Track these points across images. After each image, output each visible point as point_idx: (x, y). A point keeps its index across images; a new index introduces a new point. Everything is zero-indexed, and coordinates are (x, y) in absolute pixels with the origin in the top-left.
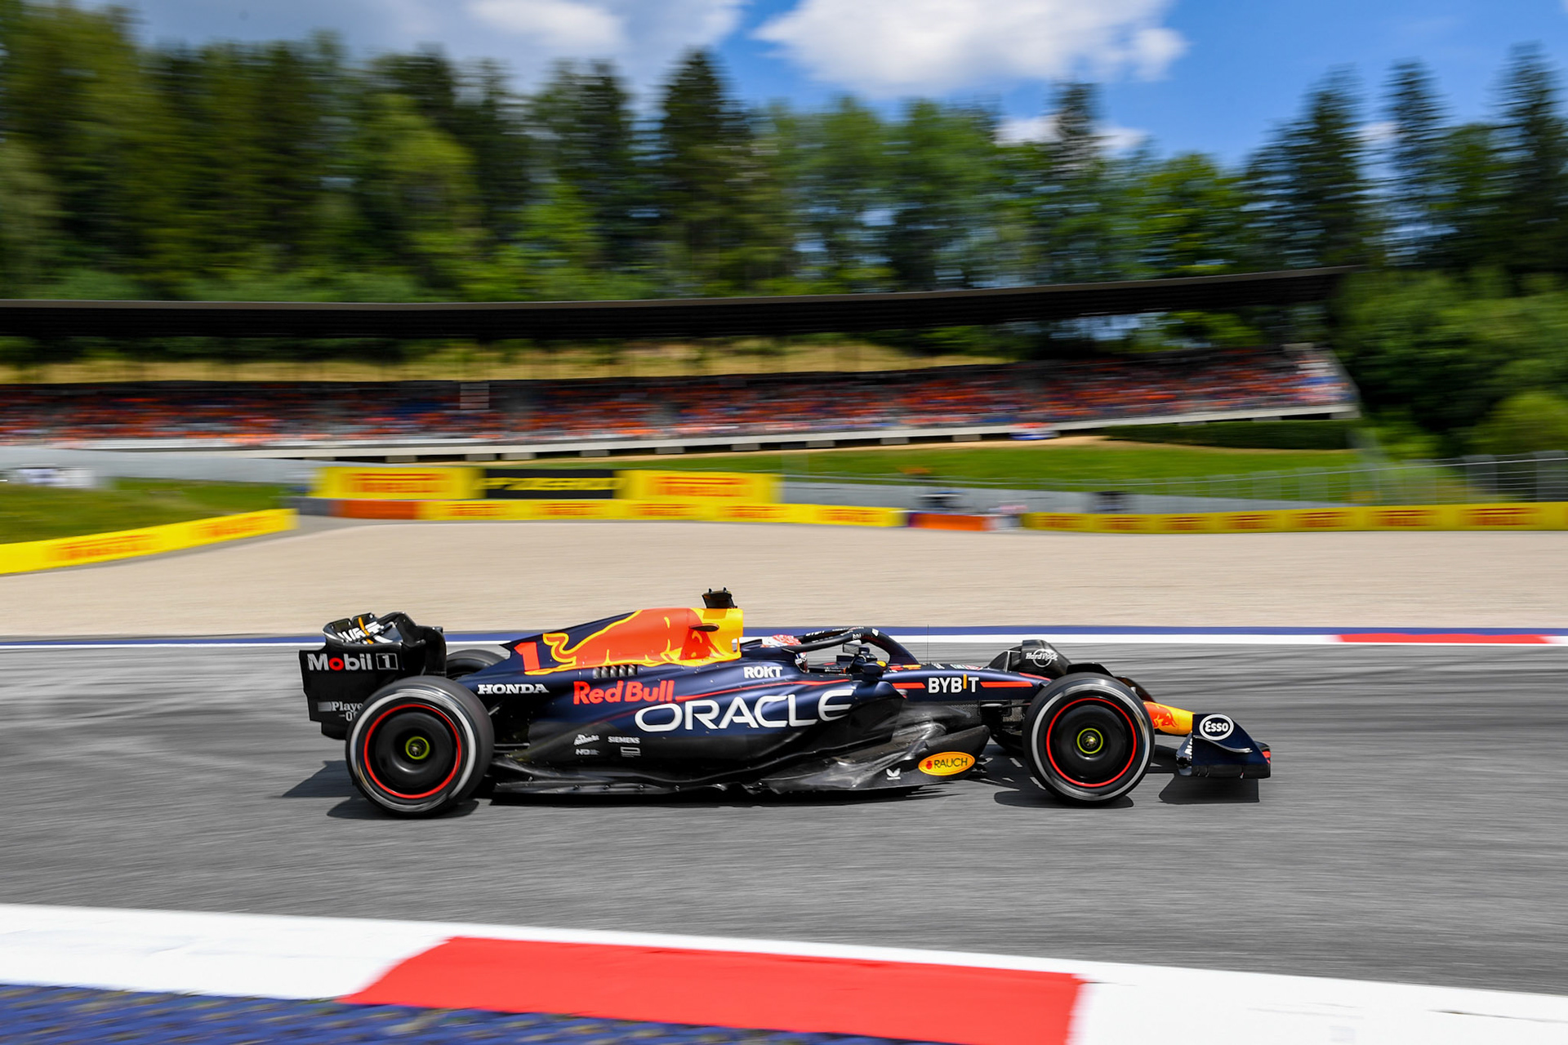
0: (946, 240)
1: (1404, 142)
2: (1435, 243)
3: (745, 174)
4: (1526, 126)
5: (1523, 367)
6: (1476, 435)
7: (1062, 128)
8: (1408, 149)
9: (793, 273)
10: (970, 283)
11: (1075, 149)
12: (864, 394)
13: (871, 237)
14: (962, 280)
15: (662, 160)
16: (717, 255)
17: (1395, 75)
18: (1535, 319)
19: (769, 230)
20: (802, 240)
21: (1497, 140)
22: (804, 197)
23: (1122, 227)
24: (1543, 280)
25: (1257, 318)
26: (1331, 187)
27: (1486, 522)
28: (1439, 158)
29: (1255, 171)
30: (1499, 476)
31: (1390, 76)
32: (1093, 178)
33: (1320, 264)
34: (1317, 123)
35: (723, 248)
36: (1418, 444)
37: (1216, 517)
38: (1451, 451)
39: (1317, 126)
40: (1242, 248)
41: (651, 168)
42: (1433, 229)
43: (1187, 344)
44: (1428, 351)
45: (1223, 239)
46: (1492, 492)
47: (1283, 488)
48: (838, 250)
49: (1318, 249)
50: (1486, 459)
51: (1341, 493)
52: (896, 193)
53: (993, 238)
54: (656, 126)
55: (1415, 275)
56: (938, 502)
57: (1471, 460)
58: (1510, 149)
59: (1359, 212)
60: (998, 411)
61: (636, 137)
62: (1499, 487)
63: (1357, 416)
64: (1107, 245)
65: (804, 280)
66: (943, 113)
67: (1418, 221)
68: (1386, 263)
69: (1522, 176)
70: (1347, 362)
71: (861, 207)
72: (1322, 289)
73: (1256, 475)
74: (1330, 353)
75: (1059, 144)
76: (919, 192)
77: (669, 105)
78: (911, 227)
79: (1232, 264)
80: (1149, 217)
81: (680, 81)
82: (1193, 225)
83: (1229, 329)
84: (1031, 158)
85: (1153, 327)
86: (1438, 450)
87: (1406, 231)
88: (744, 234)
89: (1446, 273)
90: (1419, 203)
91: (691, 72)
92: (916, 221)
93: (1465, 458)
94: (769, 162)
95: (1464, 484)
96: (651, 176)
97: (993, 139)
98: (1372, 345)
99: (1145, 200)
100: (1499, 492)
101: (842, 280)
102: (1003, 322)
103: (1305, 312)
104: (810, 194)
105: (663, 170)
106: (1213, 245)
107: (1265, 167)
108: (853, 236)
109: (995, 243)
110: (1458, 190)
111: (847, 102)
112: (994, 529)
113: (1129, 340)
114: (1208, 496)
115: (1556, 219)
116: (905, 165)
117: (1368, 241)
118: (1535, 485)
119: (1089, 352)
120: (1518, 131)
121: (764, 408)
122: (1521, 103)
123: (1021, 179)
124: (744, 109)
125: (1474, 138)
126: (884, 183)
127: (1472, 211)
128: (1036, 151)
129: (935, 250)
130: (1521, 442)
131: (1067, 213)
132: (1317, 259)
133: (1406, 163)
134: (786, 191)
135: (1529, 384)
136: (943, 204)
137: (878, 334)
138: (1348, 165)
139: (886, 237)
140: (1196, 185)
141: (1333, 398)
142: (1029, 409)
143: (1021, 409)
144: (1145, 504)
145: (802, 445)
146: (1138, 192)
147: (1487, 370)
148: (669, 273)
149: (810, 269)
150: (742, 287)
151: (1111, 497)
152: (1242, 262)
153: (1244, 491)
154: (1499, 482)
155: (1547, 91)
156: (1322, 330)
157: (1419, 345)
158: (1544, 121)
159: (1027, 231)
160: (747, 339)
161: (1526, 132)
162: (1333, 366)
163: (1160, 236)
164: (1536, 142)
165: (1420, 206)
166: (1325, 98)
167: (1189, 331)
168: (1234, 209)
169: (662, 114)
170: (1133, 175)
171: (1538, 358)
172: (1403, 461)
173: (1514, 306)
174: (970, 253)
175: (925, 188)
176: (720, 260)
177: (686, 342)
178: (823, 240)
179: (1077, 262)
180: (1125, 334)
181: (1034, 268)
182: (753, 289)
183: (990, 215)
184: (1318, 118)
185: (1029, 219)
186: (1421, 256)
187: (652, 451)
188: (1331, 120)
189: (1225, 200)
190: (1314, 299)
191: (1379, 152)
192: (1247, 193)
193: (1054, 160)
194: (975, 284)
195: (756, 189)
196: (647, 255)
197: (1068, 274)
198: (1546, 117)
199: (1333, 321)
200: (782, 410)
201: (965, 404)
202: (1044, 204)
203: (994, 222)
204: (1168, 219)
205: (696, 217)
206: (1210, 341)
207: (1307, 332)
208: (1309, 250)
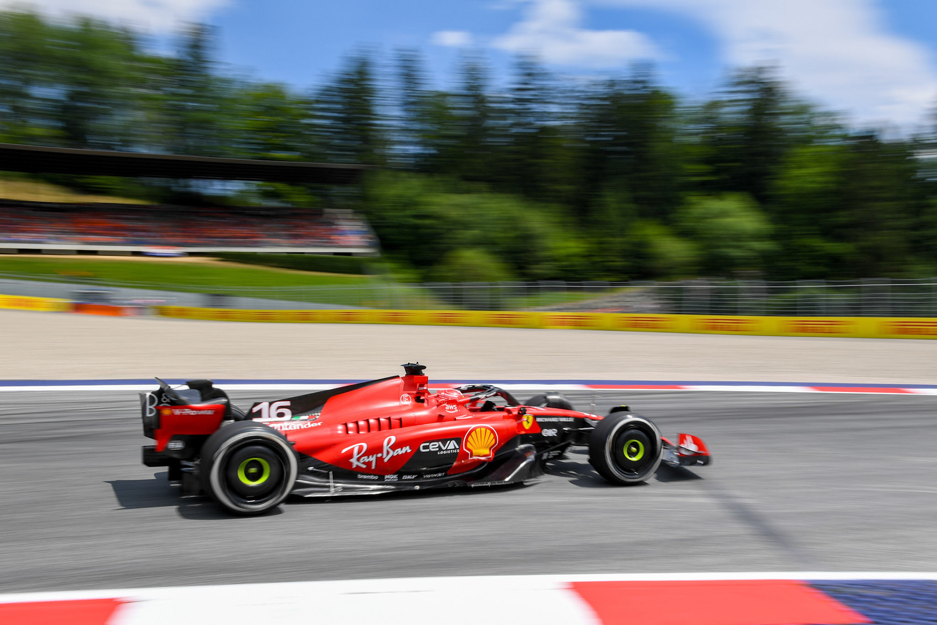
2: (425, 158)
8: (412, 100)
26: (358, 116)
28: (429, 108)
33: (359, 162)
36: (411, 274)
38: (423, 279)
40: (309, 147)
42: (424, 150)
49: (358, 153)
50: (448, 285)
51: (362, 301)
55: (404, 174)
59: (373, 133)
62: (454, 301)
63: (376, 255)
67: (415, 144)
68: (388, 166)
70: (373, 223)
74: (363, 217)
78: (79, 104)
79: (305, 156)
83: (300, 197)
85: (252, 190)
87: (404, 147)
89: (430, 176)
90: (415, 133)
92: (83, 100)
100: (454, 304)
103: (341, 190)
106: (289, 142)
107: (327, 98)
110: (438, 128)
113: (238, 197)
117: (377, 151)
119: (197, 202)
126: (58, 70)
127: (445, 142)
132: (356, 159)
137: (52, 176)
138: (369, 104)
139: (58, 108)
140: (275, 102)
144: (245, 303)
147: (441, 234)
151: (219, 298)
152: (312, 156)
155: (489, 79)
156: (358, 203)
162: (365, 224)
165: (417, 135)
171: (476, 230)
172: (401, 283)
174: (125, 127)
175: (89, 77)
178: (9, 104)
180: (234, 193)
184: (356, 72)
186: (416, 164)
190: (355, 183)
191: (392, 99)
197: (197, 150)
199: (363, 197)
204: (254, 121)
206: (287, 202)
208: (353, 153)
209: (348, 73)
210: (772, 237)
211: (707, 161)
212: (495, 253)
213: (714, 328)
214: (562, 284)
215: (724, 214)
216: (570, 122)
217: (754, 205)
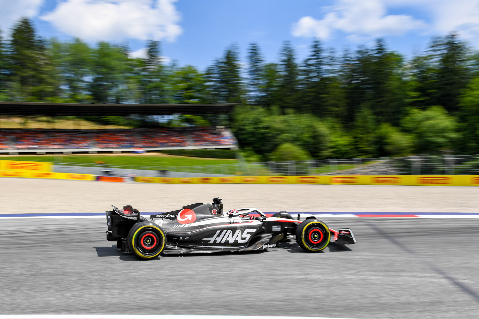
0: (111, 88)
1: (252, 67)
2: (260, 98)
3: (42, 61)
4: (286, 65)
5: (285, 136)
6: (272, 155)
7: (149, 54)
8: (253, 69)
9: (59, 95)
10: (119, 102)
11: (153, 61)
12: (82, 137)
13: (85, 85)
14: (116, 101)
15: (11, 54)
16: (31, 88)
17: (251, 47)
18: (288, 122)
19: (50, 80)
20: (62, 84)
21: (279, 68)
22: (63, 70)
23: (168, 87)
24: (290, 111)
25: (209, 118)
26: (231, 79)
27: (273, 181)
28: (262, 73)
29: (208, 73)
30: (277, 168)
31: (249, 47)
32: (159, 71)
33: (227, 102)
34: (227, 59)
35: (33, 85)
36: (255, 158)
37: (195, 179)
38: (264, 160)
39: (227, 60)
40: (205, 96)
41: (8, 56)
42: (260, 94)
43: (187, 125)
44: (259, 130)
45: (199, 93)
46: (275, 173)
47: (215, 170)
48: (74, 89)
49: (227, 98)
50: (273, 163)
51: (233, 172)
52: (94, 71)
53: (126, 88)
54: (9, 42)
56: (107, 173)
57: (270, 163)
58: (282, 71)
59: (239, 87)
60: (127, 144)
61: (3, 46)
62: (277, 171)
63: (237, 149)
64: (163, 93)
65: (63, 98)
66: (111, 46)
67: (256, 91)
68: (247, 103)
69: (285, 80)
70: (235, 133)
71: (82, 75)
72: (228, 110)
73: (208, 166)
74: (230, 130)
75: (148, 59)
76: (102, 71)
77: (14, 36)
78: (99, 83)
79: (201, 101)
80: (176, 84)
81: (18, 28)
82: (190, 88)
83: (200, 121)
84: (139, 63)
85: (177, 119)
86: (260, 160)
87: (253, 93)
88: (41, 81)
89: (263, 107)
90: (256, 86)
91: (22, 25)
92: (102, 81)
93: (268, 162)
94: (50, 58)
95: (268, 170)
96: (7, 59)
97: (127, 56)
98: (243, 127)
99: (175, 79)
100: (277, 173)
101: (76, 99)
102: (130, 115)
103: (223, 117)
104: (65, 69)
105: (12, 58)
106: (196, 94)
107: (212, 72)
108: (79, 84)
109: (126, 90)
110: (267, 83)
111: (78, 40)
112: (126, 182)
113: (170, 123)
114: (193, 172)
115: (294, 93)
116: (97, 62)
117: (242, 96)
118: (287, 171)
119: (157, 126)
120: (283, 66)
121: (48, 140)
122: (285, 58)
123: (136, 69)
124: (41, 39)
125: (272, 67)
126: (90, 68)
127: (271, 89)
128: (141, 61)
129: (107, 91)
130: (283, 158)
131: (150, 82)
132: (226, 101)
133: (253, 73)
134: (57, 68)
135: (286, 141)
136: (110, 76)
137: (88, 117)
138: (237, 73)
139: (90, 85)
140: (191, 76)
141: (230, 144)
142: (138, 143)
143: (135, 144)
144: (173, 175)
145: (62, 153)
146: (174, 77)
147: (275, 136)
148: (14, 93)
149: (64, 94)
150: (41, 99)
151: (163, 172)
152: (204, 100)
153: (204, 171)
154: (277, 169)
155: (293, 55)
156: (227, 122)
157: (255, 128)
158: (292, 64)
159: (138, 86)
160: (42, 117)
161: (286, 67)
162: (230, 133)
163: (180, 90)
164: (289, 70)
166: (230, 52)
167: (188, 121)
168: (202, 84)
169: (12, 39)
170: (171, 71)
171: (289, 133)
172: (251, 163)
173: (282, 118)
174: (118, 93)
175: (104, 70)
176: (32, 89)
177: (20, 117)
178: (69, 85)
179: (154, 97)
180: (168, 121)
181: (140, 98)
182: (45, 100)
183: (126, 80)
184: (227, 58)
185: (139, 83)
186: (256, 102)
187: (7, 154)
188: (232, 59)
189: (200, 81)
190: (226, 113)
191: (245, 69)
192: (206, 79)
193: (147, 64)
194: (121, 102)
195: (45, 66)
196: (6, 86)
197: (151, 101)
198: (293, 63)
199: (231, 120)
200: (54, 141)
201: (116, 141)
202: (144, 78)
203: (127, 83)
204: (182, 85)
205: (24, 74)
206: (194, 124)
207: (223, 123)
208: (224, 98)
209: (221, 58)
210: (457, 130)
211: (416, 90)
212: (298, 145)
213: (424, 182)
214: (335, 160)
215: (428, 119)
216: (337, 74)
217: (445, 113)
